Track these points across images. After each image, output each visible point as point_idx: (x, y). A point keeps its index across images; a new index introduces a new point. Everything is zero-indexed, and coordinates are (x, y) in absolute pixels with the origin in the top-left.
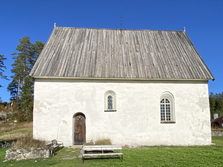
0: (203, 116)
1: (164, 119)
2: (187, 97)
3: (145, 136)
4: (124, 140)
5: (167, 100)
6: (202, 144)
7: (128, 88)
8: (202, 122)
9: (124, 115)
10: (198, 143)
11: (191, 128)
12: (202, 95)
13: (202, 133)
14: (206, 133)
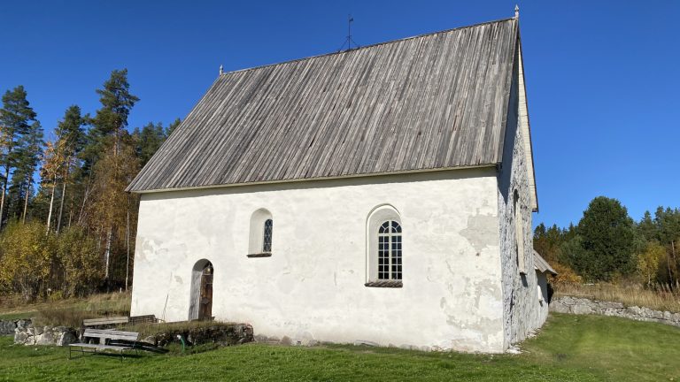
0: (480, 267)
1: (387, 276)
2: (435, 217)
3: (328, 318)
4: (282, 325)
5: (395, 224)
6: (474, 349)
7: (298, 200)
8: (476, 285)
9: (286, 265)
10: (462, 345)
11: (443, 301)
12: (478, 209)
13: (475, 316)
14: (488, 319)
